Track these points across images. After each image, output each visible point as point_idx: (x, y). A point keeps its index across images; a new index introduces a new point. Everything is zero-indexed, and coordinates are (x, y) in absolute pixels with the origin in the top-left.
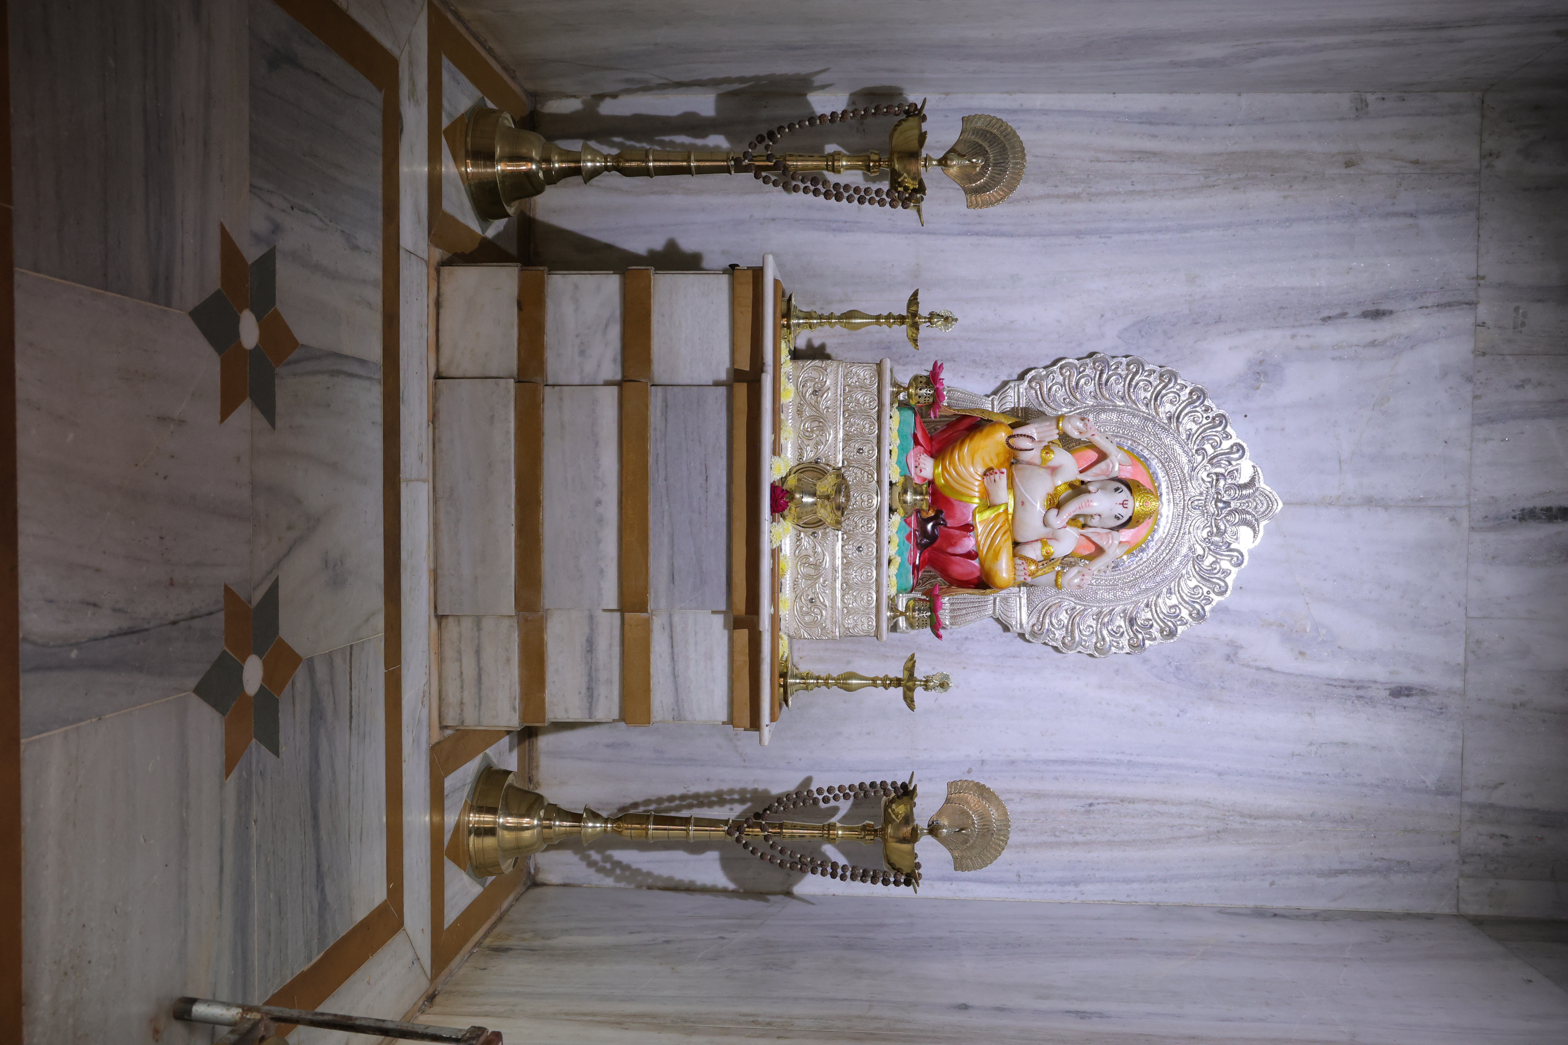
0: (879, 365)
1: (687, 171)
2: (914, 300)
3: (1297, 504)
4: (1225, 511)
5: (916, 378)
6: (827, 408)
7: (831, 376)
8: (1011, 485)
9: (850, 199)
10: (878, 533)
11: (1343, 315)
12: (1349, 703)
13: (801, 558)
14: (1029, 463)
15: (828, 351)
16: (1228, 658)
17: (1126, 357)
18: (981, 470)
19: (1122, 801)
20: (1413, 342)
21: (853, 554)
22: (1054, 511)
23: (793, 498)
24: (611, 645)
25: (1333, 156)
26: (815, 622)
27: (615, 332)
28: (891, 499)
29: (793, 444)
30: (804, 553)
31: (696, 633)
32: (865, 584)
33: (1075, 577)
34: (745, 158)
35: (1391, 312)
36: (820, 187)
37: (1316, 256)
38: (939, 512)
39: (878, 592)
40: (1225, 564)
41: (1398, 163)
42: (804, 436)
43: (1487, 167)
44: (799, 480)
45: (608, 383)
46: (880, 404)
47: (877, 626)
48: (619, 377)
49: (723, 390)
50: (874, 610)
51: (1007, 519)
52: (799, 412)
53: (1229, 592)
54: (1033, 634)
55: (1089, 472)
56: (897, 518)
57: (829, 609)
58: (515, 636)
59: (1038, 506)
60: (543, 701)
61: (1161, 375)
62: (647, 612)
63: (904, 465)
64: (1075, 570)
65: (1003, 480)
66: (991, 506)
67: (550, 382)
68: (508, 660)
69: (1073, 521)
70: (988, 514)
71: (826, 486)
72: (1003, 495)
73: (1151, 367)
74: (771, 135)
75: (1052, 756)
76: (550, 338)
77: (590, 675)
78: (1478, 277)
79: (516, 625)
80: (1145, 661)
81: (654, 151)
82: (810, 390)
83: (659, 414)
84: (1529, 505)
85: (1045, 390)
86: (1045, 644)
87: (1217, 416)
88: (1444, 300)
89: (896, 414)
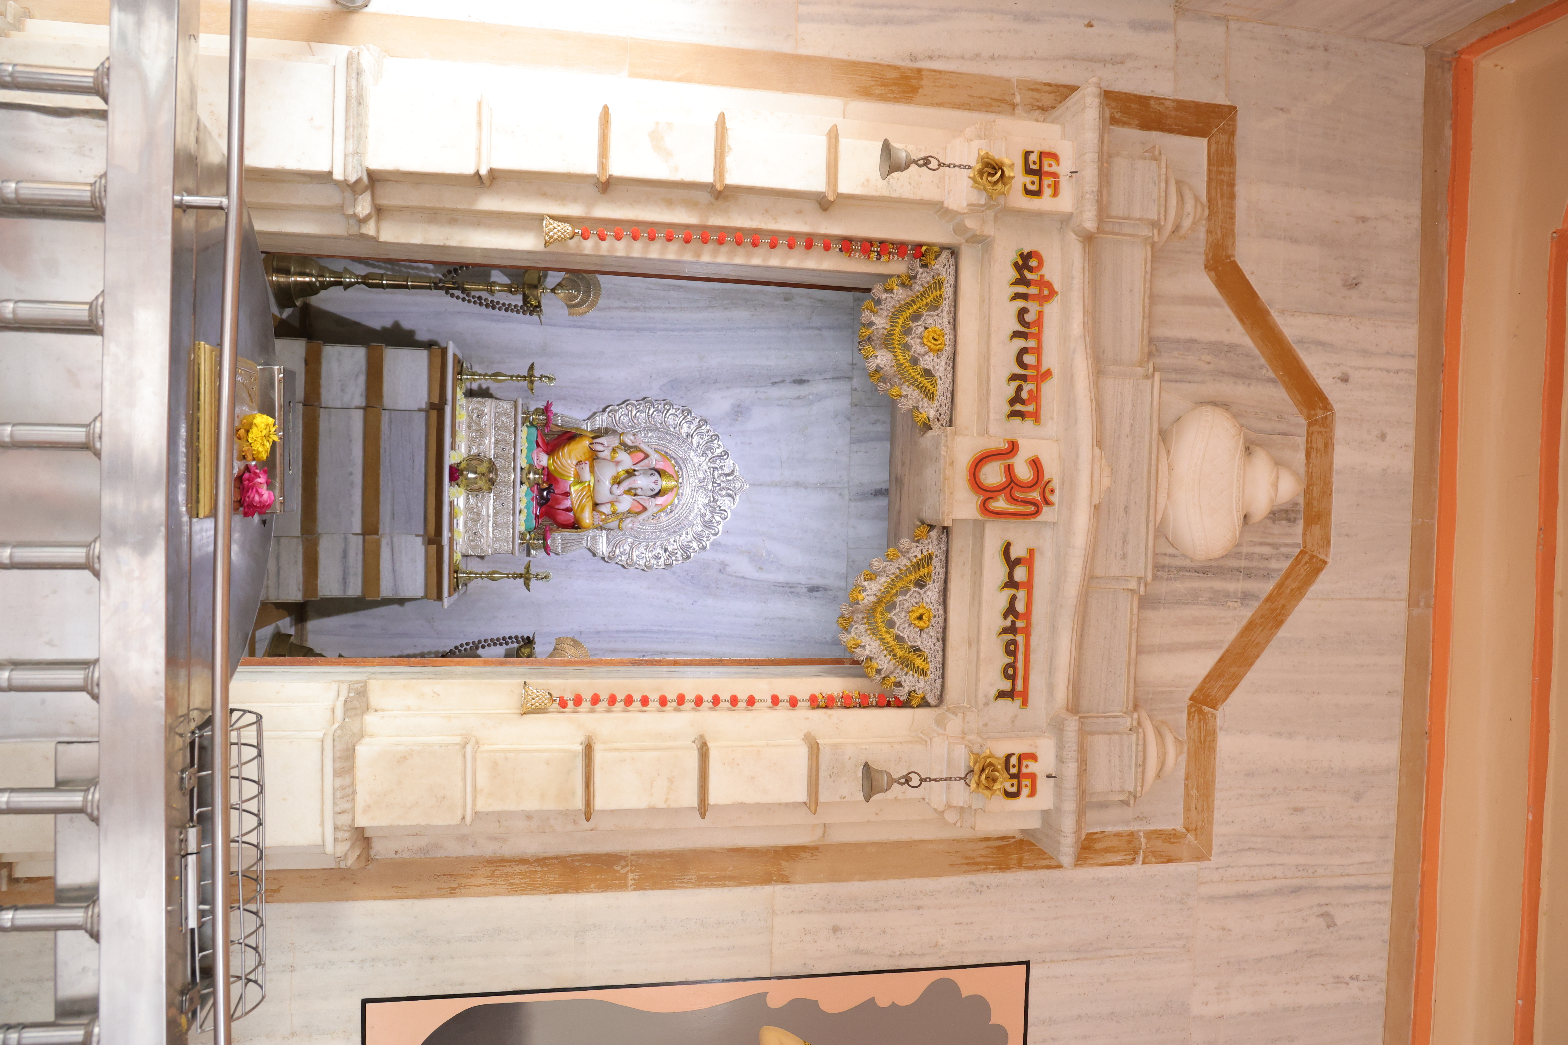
0: (515, 402)
1: (406, 287)
2: (532, 367)
3: (758, 485)
4: (718, 488)
5: (537, 409)
6: (485, 425)
7: (488, 407)
8: (592, 470)
9: (500, 309)
10: (513, 496)
11: (783, 381)
12: (786, 596)
13: (469, 509)
14: (604, 459)
15: (491, 391)
16: (720, 571)
17: (664, 400)
18: (575, 462)
19: (661, 653)
20: (820, 397)
21: (499, 507)
22: (616, 486)
23: (462, 474)
24: (357, 554)
25: (778, 294)
26: (477, 545)
27: (362, 379)
28: (521, 477)
29: (465, 445)
30: (471, 506)
31: (406, 547)
32: (506, 524)
33: (629, 523)
34: (440, 282)
35: (808, 381)
36: (483, 301)
37: (769, 349)
38: (550, 485)
39: (513, 529)
40: (718, 518)
41: (812, 300)
42: (471, 441)
43: (857, 305)
44: (468, 465)
45: (357, 408)
46: (516, 424)
47: (513, 548)
48: (364, 404)
49: (423, 414)
50: (511, 539)
51: (590, 490)
52: (469, 427)
53: (720, 534)
54: (609, 557)
55: (638, 465)
56: (524, 487)
57: (485, 538)
58: (300, 548)
59: (607, 483)
60: (316, 585)
61: (683, 411)
62: (378, 534)
63: (529, 458)
64: (629, 520)
65: (587, 468)
66: (581, 482)
67: (323, 406)
68: (296, 562)
69: (629, 491)
70: (577, 487)
71: (482, 468)
72: (587, 476)
73: (677, 407)
74: (456, 270)
75: (621, 628)
76: (324, 381)
77: (344, 571)
78: (853, 364)
79: (301, 543)
80: (674, 573)
81: (387, 274)
82: (476, 415)
83: (386, 425)
84: (879, 487)
85: (617, 418)
86: (617, 563)
87: (714, 435)
88: (835, 376)
89: (525, 429)
